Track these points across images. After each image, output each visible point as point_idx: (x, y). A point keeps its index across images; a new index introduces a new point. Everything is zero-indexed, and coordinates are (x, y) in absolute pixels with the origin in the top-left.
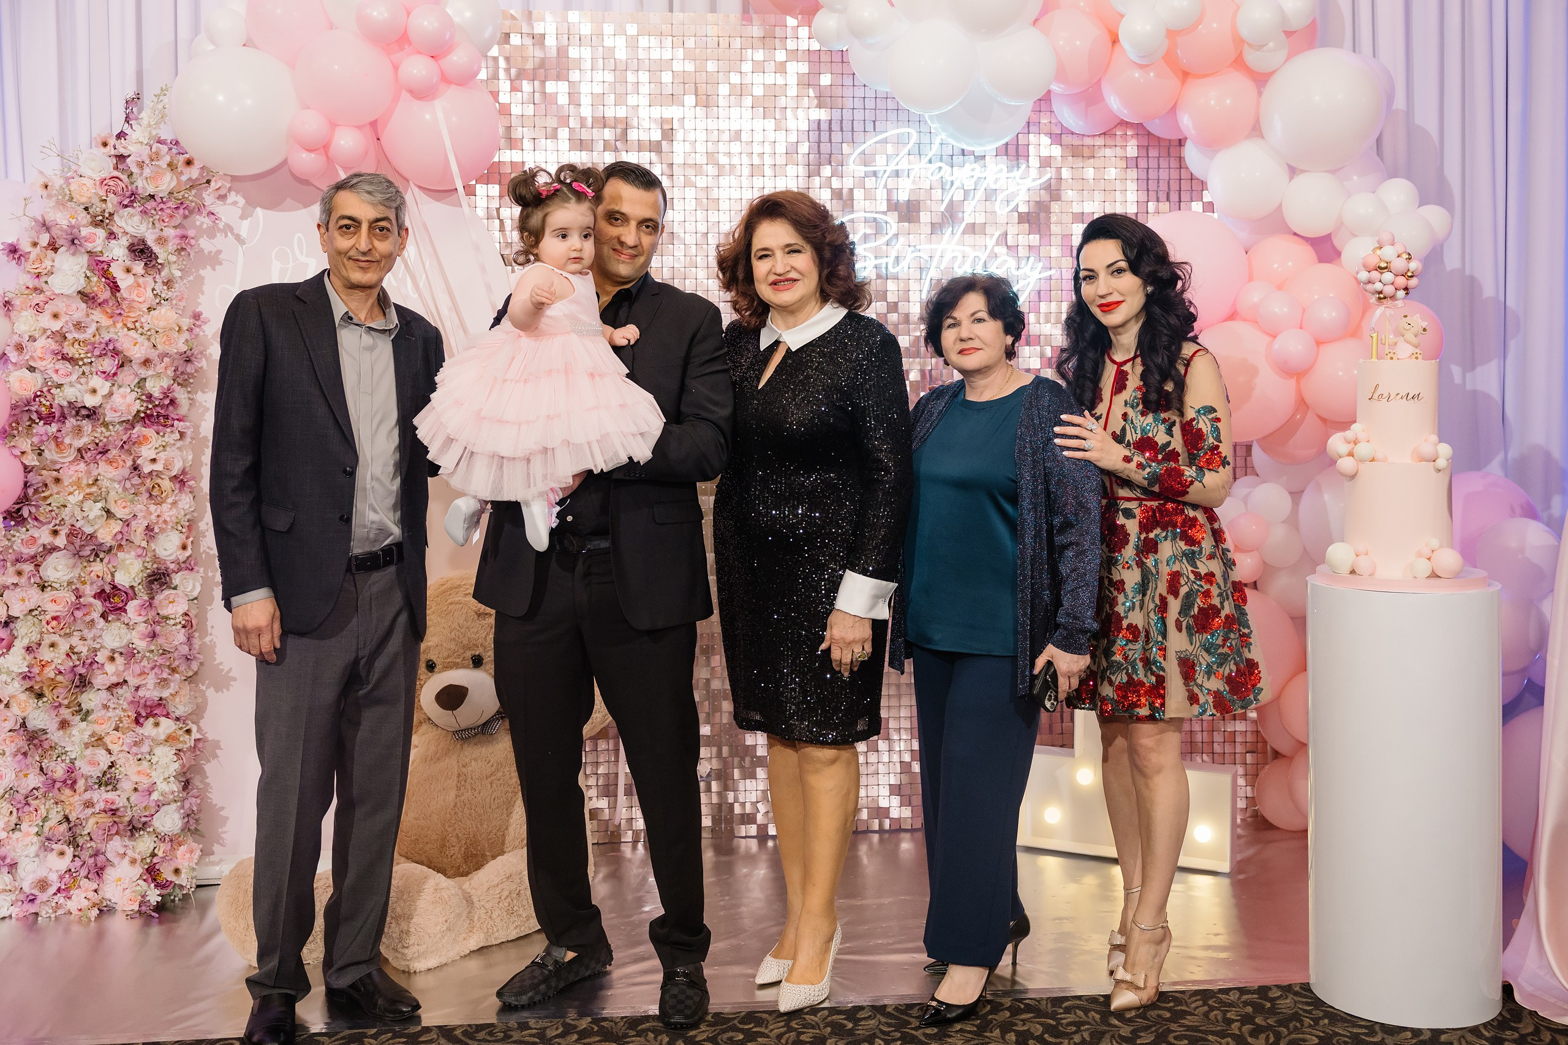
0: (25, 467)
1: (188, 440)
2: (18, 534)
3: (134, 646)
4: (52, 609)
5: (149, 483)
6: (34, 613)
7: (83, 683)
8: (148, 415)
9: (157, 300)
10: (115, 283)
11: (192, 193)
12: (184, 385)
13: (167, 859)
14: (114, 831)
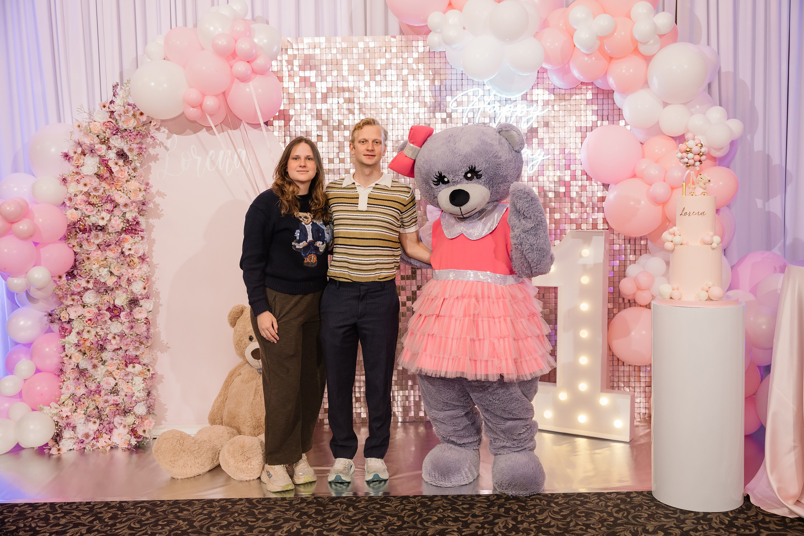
0: (75, 253)
1: (145, 240)
2: (72, 283)
3: (123, 332)
4: (89, 316)
5: (128, 260)
6: (80, 318)
7: (102, 348)
8: (127, 229)
9: (130, 177)
10: (111, 169)
11: (144, 128)
12: (143, 215)
13: (139, 425)
14: (117, 413)
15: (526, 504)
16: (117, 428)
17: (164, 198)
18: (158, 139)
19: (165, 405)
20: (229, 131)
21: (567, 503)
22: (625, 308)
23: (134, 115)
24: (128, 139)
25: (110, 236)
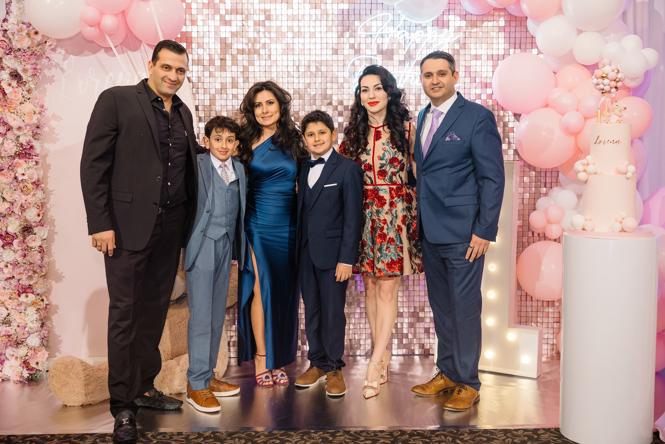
1: (40, 165)
3: (16, 260)
5: (21, 185)
8: (21, 153)
9: (24, 99)
10: (4, 91)
11: (39, 48)
12: (38, 140)
13: (32, 357)
14: (8, 344)
15: (431, 440)
16: (8, 360)
17: (59, 122)
18: (54, 61)
19: (60, 336)
20: (130, 53)
21: (473, 440)
22: (534, 242)
23: (28, 34)
24: (22, 59)
25: (3, 160)
